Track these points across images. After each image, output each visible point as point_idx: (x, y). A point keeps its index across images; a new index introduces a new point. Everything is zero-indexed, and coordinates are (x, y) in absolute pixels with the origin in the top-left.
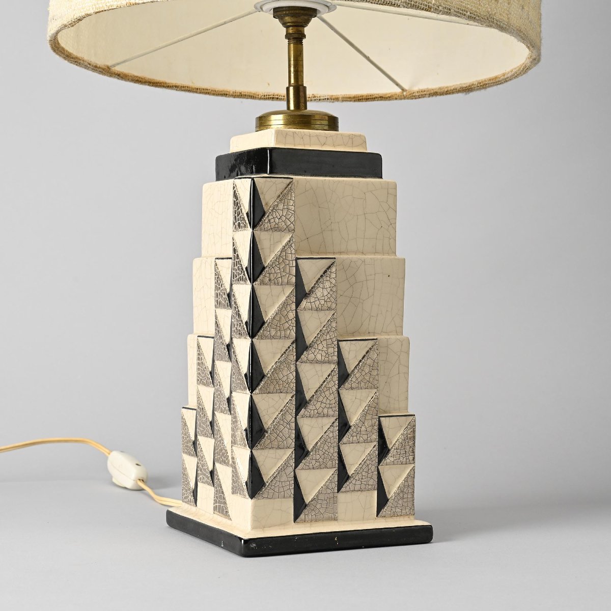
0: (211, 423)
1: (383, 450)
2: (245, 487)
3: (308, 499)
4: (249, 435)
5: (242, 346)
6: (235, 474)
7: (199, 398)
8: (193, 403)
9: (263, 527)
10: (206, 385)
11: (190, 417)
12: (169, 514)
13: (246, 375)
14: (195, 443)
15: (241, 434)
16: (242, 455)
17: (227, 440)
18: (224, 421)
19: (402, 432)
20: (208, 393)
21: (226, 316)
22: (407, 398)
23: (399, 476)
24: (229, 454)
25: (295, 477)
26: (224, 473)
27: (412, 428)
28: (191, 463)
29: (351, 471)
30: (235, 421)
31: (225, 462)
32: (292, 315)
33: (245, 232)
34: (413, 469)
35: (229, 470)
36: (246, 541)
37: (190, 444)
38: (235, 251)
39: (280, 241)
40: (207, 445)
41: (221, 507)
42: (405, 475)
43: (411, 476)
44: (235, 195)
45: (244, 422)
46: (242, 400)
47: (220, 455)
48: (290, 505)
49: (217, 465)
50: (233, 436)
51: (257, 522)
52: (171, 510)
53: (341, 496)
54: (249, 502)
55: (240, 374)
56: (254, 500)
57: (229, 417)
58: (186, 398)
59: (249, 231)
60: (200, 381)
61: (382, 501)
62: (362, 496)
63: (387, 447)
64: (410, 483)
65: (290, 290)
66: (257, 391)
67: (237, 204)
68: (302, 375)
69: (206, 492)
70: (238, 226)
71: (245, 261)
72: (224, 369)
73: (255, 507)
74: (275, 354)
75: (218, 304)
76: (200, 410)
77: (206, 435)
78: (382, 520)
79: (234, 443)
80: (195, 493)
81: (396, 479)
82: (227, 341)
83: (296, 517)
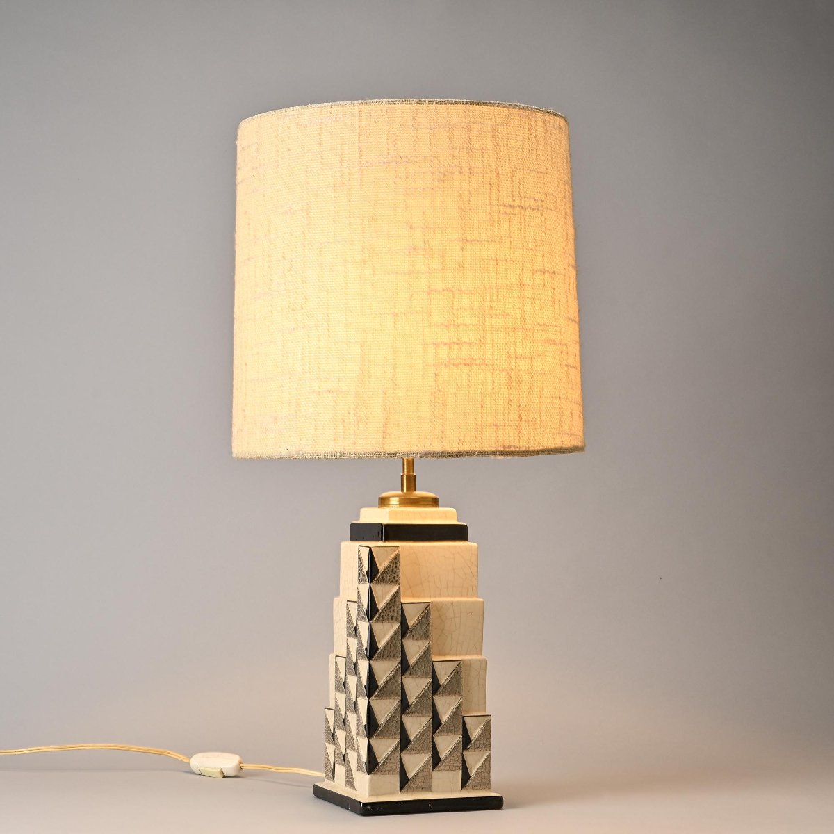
0: (344, 720)
1: (466, 741)
2: (364, 766)
3: (410, 775)
4: (367, 729)
5: (363, 665)
6: (359, 757)
7: (336, 702)
8: (332, 706)
9: (377, 795)
10: (340, 691)
11: (331, 715)
12: (315, 787)
13: (365, 686)
14: (333, 735)
15: (362, 728)
16: (363, 743)
17: (354, 732)
18: (352, 718)
19: (481, 728)
20: (342, 698)
21: (353, 642)
22: (485, 703)
23: (479, 760)
24: (355, 742)
25: (401, 759)
26: (352, 756)
27: (488, 724)
28: (331, 749)
29: (442, 756)
30: (358, 719)
31: (353, 749)
32: (399, 644)
33: (366, 585)
34: (489, 755)
35: (356, 754)
36: (364, 804)
37: (330, 736)
38: (359, 597)
39: (389, 591)
40: (341, 735)
41: (350, 782)
42: (484, 759)
43: (488, 760)
44: (359, 558)
45: (364, 720)
46: (363, 704)
47: (350, 744)
48: (396, 779)
49: (348, 751)
50: (357, 729)
51: (373, 791)
52: (317, 784)
53: (436, 775)
54: (367, 777)
55: (362, 685)
56: (370, 776)
57: (355, 716)
58: (329, 702)
59: (367, 585)
60: (337, 689)
61: (466, 777)
62: (451, 774)
63: (469, 738)
64: (487, 765)
65: (396, 626)
66: (373, 698)
67: (360, 564)
68: (405, 686)
69: (340, 770)
70: (360, 581)
71: (365, 605)
72: (352, 681)
73: (371, 780)
74: (385, 672)
75: (349, 634)
76: (337, 710)
77: (339, 729)
78: (466, 792)
79: (358, 734)
80: (333, 771)
81: (476, 763)
82: (354, 661)
83: (402, 788)
